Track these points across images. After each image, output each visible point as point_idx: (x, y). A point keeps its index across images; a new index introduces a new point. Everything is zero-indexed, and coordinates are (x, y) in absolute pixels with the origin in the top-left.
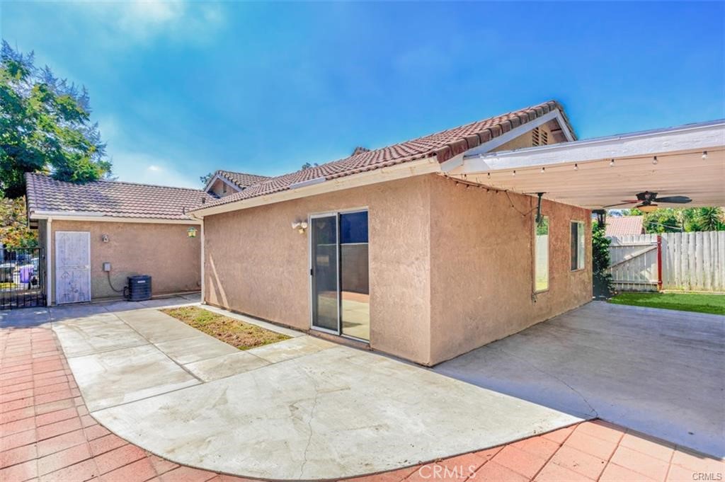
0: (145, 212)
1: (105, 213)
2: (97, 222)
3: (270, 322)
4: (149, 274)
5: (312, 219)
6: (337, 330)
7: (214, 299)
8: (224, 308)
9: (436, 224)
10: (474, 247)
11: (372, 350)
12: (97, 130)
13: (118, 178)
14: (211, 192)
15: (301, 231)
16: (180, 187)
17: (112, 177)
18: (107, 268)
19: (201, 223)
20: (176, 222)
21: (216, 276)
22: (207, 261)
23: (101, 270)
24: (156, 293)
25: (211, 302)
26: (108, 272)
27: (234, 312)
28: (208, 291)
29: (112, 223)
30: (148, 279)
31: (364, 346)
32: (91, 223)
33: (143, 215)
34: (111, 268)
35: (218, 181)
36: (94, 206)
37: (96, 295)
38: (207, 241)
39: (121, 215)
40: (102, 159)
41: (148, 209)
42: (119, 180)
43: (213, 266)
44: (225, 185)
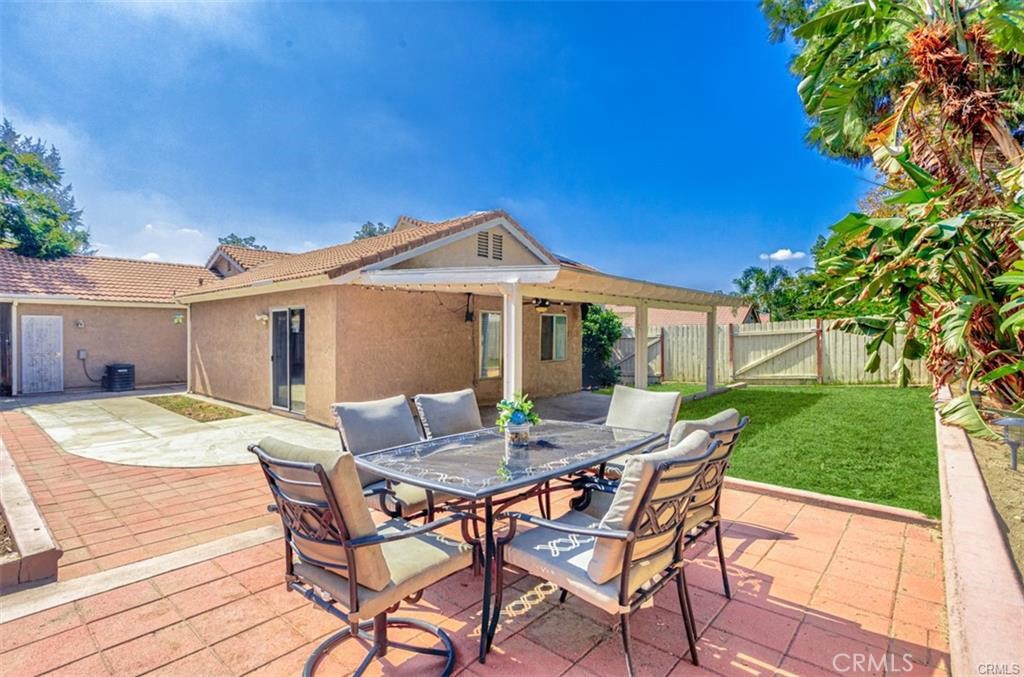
0: (129, 294)
1: (80, 296)
2: (72, 306)
3: (244, 405)
4: (132, 363)
5: (274, 313)
6: (286, 407)
7: (199, 388)
8: (208, 396)
9: (343, 321)
10: (391, 338)
11: (307, 421)
12: (70, 194)
13: (97, 251)
14: (214, 269)
15: (264, 323)
16: (175, 262)
17: (89, 250)
18: (82, 355)
19: (188, 308)
20: (164, 306)
21: (202, 363)
22: (193, 348)
23: (75, 357)
24: (140, 384)
25: (197, 390)
26: (83, 360)
27: (216, 398)
28: (193, 380)
29: (88, 307)
30: (131, 368)
31: (302, 417)
32: (63, 306)
33: (125, 299)
34: (87, 355)
35: (221, 258)
36: (68, 288)
37: (71, 385)
38: (194, 328)
39: (100, 298)
40: (76, 229)
41: (132, 291)
42: (97, 255)
43: (199, 354)
44: (229, 264)
